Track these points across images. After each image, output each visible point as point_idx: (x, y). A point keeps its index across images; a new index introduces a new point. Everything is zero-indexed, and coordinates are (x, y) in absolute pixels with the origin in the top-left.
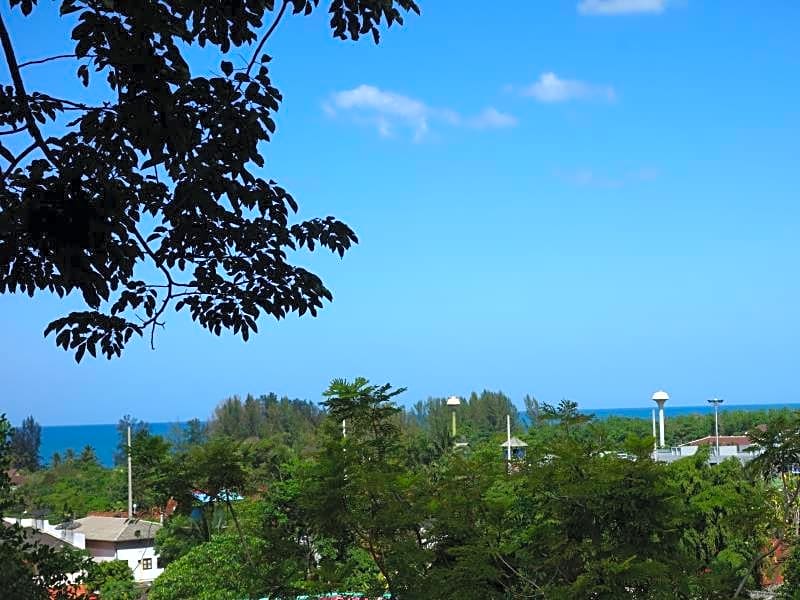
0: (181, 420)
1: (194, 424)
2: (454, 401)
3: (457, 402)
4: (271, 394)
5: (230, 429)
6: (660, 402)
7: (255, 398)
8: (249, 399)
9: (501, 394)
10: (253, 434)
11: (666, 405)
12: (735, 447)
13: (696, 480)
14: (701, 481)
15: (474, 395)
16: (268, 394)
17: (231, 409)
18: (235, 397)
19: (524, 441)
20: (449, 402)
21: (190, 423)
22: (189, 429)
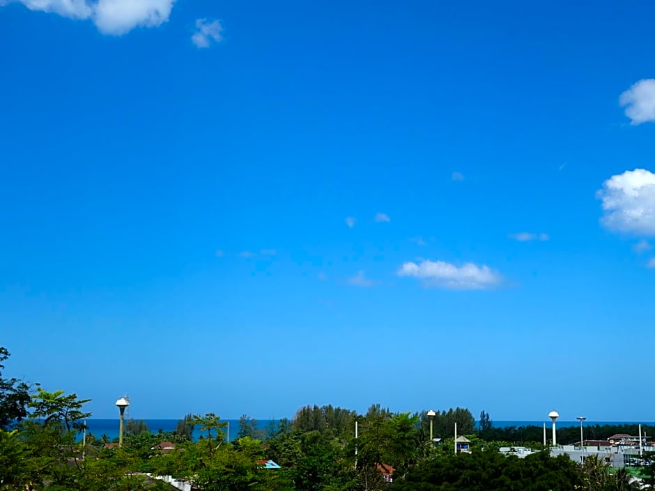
0: (276, 419)
1: (285, 421)
2: (432, 413)
3: (434, 414)
4: (330, 405)
5: (303, 425)
6: (554, 418)
7: (319, 408)
8: (315, 408)
9: (467, 410)
10: (315, 428)
11: (556, 420)
12: (596, 447)
13: (540, 466)
14: (543, 467)
15: (451, 410)
16: (328, 405)
17: (305, 414)
18: (308, 406)
19: (469, 439)
20: (429, 414)
21: (281, 421)
22: (281, 424)
